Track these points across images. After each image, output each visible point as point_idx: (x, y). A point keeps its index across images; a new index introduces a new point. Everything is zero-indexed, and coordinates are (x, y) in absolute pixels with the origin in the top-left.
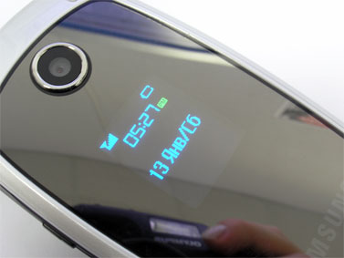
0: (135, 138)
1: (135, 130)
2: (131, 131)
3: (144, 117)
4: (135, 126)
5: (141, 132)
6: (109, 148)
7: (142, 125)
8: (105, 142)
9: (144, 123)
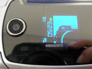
0: (51, 34)
1: (49, 32)
2: (48, 32)
3: (49, 26)
4: (48, 31)
5: (51, 31)
6: (46, 41)
7: (50, 29)
8: (43, 40)
9: (50, 28)
